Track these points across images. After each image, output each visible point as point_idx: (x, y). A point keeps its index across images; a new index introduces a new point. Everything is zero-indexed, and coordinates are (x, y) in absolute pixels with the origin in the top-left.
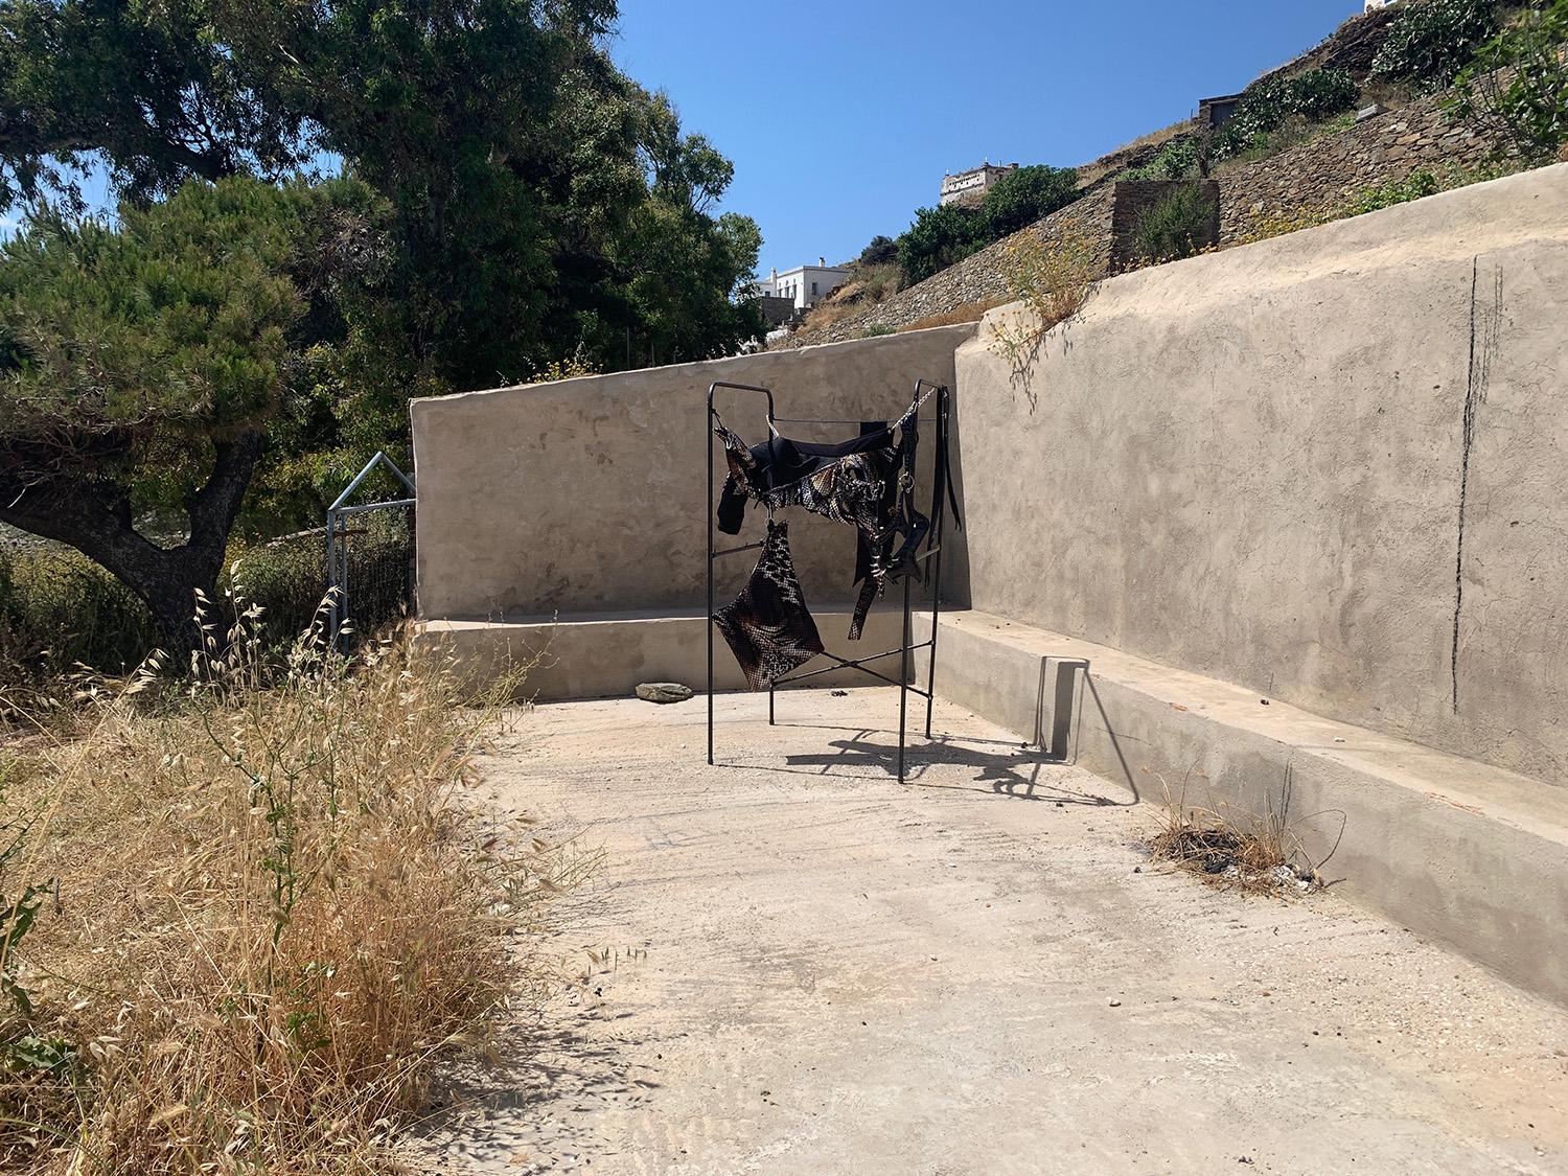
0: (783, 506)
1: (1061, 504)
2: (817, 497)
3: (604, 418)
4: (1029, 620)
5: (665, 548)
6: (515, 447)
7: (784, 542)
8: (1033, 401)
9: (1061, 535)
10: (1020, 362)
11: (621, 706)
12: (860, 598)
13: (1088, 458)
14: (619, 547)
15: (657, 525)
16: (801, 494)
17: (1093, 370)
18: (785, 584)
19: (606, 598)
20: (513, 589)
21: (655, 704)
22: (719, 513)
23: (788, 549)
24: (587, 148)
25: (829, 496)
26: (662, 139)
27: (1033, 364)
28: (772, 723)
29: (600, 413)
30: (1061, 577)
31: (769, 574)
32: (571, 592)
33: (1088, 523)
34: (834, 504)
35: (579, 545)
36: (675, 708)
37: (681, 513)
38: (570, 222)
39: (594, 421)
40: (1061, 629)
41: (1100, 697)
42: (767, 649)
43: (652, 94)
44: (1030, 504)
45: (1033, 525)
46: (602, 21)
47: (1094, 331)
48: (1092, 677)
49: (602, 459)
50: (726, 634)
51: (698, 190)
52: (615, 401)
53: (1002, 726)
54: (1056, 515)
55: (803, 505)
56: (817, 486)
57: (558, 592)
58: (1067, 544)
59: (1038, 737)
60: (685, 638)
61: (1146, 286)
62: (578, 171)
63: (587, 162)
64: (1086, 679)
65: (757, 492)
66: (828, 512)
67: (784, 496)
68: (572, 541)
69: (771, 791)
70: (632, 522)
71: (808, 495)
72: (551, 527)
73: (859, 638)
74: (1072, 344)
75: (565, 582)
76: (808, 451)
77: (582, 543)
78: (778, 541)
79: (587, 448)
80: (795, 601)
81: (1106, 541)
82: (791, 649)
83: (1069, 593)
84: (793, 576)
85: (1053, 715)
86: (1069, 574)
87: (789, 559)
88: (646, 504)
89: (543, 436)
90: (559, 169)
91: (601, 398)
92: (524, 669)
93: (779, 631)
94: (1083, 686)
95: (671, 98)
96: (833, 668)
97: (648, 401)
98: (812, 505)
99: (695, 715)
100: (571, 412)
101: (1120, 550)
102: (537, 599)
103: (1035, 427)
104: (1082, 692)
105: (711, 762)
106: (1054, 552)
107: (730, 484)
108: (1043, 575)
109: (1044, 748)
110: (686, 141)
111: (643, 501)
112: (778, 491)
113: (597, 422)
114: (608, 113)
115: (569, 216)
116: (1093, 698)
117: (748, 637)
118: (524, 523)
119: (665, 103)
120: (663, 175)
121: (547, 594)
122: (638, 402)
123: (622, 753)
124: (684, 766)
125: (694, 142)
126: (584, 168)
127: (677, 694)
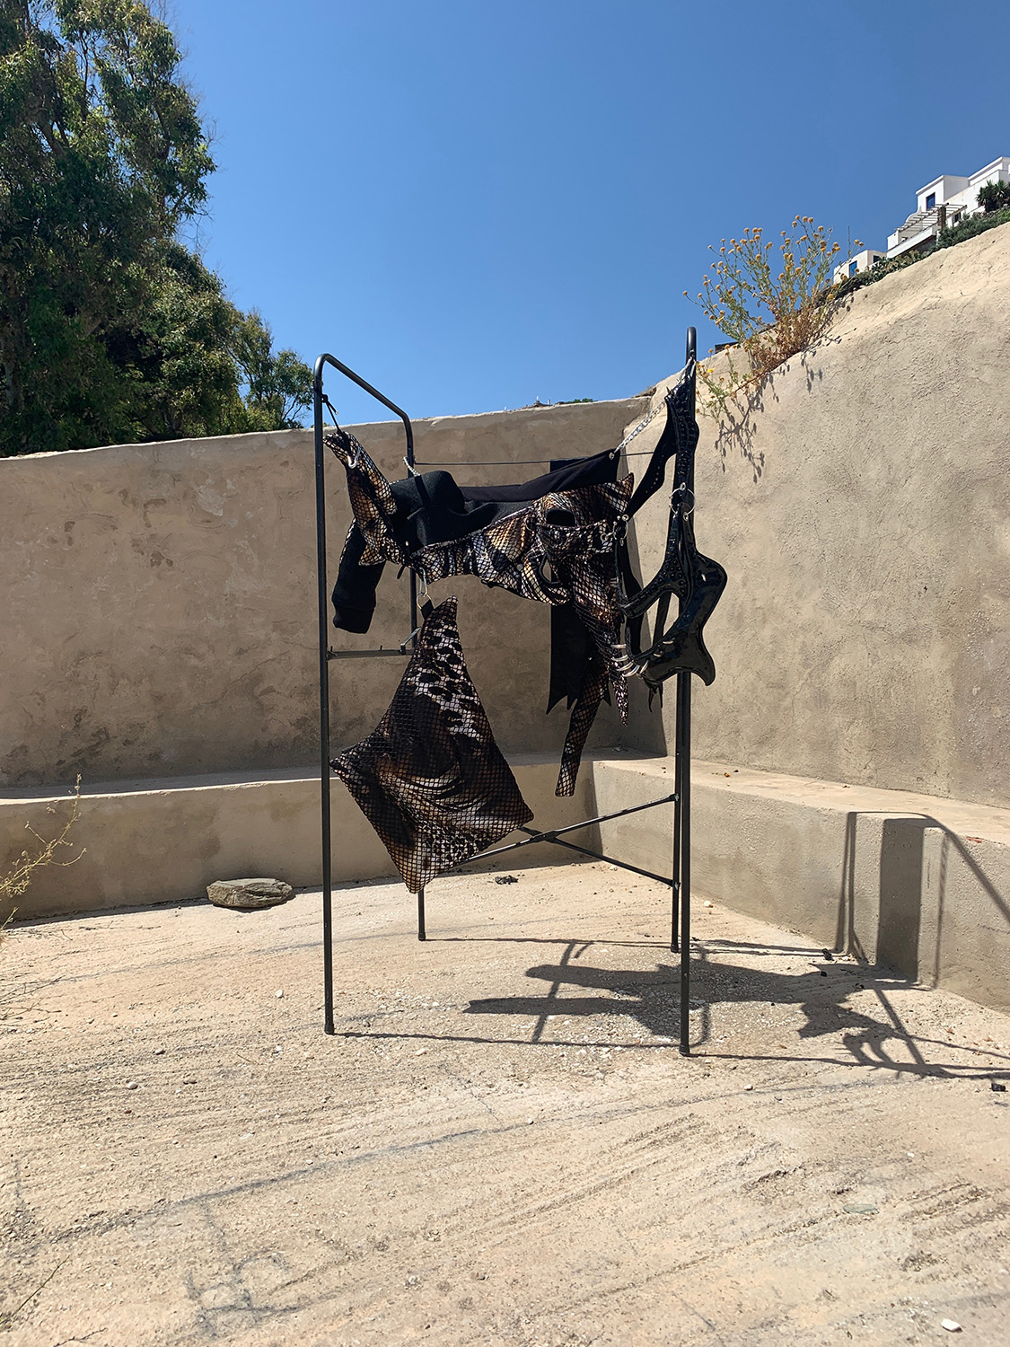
0: (445, 575)
1: (817, 596)
2: (501, 562)
3: (159, 502)
4: (768, 764)
5: (251, 685)
6: (27, 541)
7: (449, 634)
8: (758, 463)
9: (818, 640)
10: (732, 419)
11: (182, 919)
12: (572, 726)
13: (862, 524)
14: (184, 684)
15: (240, 652)
16: (474, 557)
17: (864, 398)
18: (454, 706)
19: (165, 757)
20: (23, 747)
21: (236, 913)
22: (334, 600)
23: (458, 647)
24: (178, 335)
25: (519, 560)
26: (255, 354)
27: (754, 417)
28: (422, 937)
29: (154, 496)
30: (821, 699)
31: (423, 688)
32: (112, 750)
33: (869, 616)
34: (528, 572)
35: (123, 682)
36: (267, 918)
37: (274, 636)
38: (160, 398)
39: (145, 506)
40: (829, 773)
41: (989, 875)
42: (426, 817)
43: (246, 314)
44: (758, 604)
45: (766, 633)
46: (191, 203)
47: (861, 346)
48: (965, 842)
49: (157, 559)
50: (356, 793)
51: (290, 400)
52: (176, 478)
53: (767, 920)
54: (807, 612)
55: (477, 574)
56: (500, 543)
57: (93, 751)
58: (829, 651)
59: (845, 935)
60: (282, 810)
61: (944, 272)
62: (168, 358)
63: (177, 347)
64: (951, 845)
65: (403, 548)
66: (519, 584)
67: (447, 559)
68: (113, 675)
69: (455, 1096)
70: (203, 649)
71: (484, 559)
72: (82, 656)
73: (572, 793)
74: (820, 374)
75: (102, 735)
76: (477, 497)
77: (129, 679)
78: (438, 633)
79: (135, 543)
80: (473, 734)
81: (909, 638)
82: (471, 818)
83: (838, 720)
84: (468, 691)
85: (877, 904)
86: (836, 693)
87: (458, 662)
88: (222, 622)
89: (69, 526)
90: (147, 351)
91: (155, 473)
92: (27, 869)
93: (448, 785)
94: (944, 855)
95: (264, 318)
96: (519, 845)
97: (223, 480)
98: (492, 574)
99: (298, 930)
100: (110, 492)
101: (938, 648)
102: (61, 762)
103: (763, 499)
104: (943, 866)
105: (330, 1028)
106: (806, 665)
107: (356, 544)
108: (788, 700)
109: (862, 958)
110: (277, 356)
111: (218, 619)
112: (437, 551)
113: (150, 508)
114: (198, 305)
115: (157, 392)
116: (971, 874)
117: (393, 798)
118: (39, 651)
119: (258, 322)
120: (257, 387)
121: (75, 755)
122: (209, 481)
123: (170, 1016)
124: (280, 1041)
125: (285, 357)
126: (174, 354)
127: (269, 894)
